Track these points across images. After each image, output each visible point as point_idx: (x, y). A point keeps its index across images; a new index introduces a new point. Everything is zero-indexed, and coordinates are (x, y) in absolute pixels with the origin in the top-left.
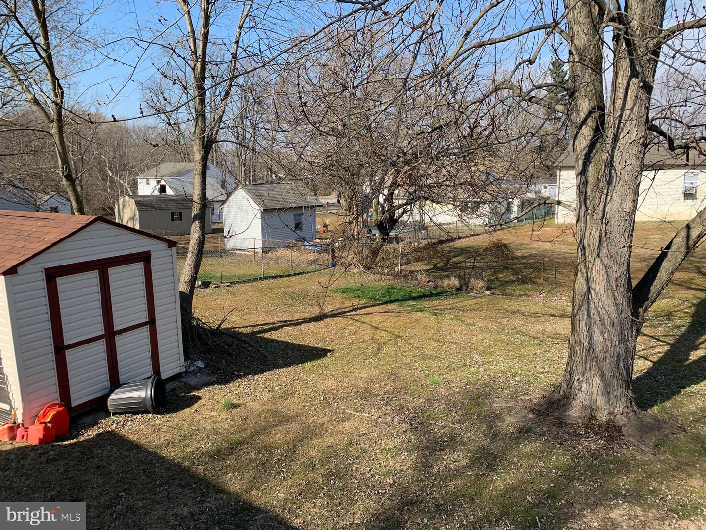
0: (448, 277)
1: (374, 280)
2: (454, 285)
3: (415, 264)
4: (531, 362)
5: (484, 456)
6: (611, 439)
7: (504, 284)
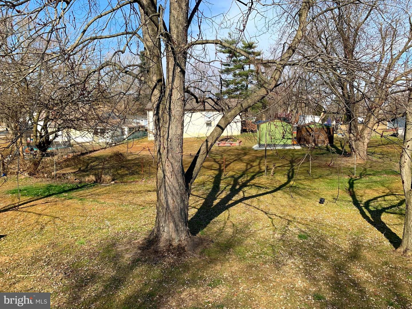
0: (88, 175)
1: (37, 182)
2: (92, 180)
3: (66, 169)
4: (138, 220)
5: (113, 282)
6: (179, 255)
7: (122, 176)
